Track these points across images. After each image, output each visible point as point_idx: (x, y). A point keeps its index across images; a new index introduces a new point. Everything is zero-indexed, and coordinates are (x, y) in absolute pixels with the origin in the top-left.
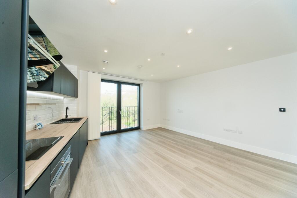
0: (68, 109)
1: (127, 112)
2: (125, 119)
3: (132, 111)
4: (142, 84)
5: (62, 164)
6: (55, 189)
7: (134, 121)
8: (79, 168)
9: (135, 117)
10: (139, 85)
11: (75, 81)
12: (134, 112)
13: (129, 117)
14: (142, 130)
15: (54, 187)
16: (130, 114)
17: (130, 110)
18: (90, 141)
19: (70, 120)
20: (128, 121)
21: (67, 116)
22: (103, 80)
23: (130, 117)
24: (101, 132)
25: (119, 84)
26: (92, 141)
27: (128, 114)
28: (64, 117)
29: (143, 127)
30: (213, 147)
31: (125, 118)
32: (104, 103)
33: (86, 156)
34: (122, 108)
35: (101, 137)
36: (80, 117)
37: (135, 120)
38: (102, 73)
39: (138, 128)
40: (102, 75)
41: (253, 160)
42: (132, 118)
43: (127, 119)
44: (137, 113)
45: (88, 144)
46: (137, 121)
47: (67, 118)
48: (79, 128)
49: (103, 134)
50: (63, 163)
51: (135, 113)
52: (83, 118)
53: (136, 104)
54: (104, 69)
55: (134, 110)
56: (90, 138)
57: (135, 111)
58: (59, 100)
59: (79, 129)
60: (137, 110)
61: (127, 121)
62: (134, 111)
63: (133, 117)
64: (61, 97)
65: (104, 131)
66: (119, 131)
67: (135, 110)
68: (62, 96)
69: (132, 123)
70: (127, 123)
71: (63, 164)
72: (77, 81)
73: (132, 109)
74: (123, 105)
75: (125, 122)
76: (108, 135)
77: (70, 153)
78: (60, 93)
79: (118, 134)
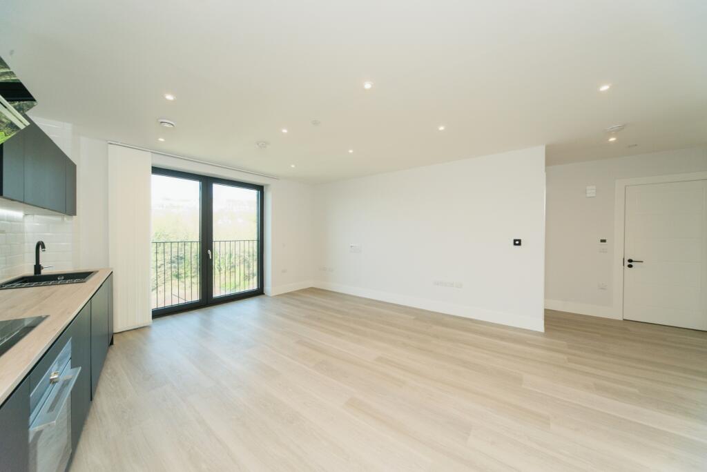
0: (43, 247)
1: (227, 256)
2: (223, 276)
3: (242, 254)
4: (267, 185)
5: (53, 379)
6: (39, 434)
7: (247, 278)
8: (91, 399)
9: (251, 269)
10: (260, 188)
11: (66, 169)
12: (247, 257)
13: (233, 270)
14: (267, 296)
15: (37, 430)
16: (237, 262)
17: (237, 249)
18: (118, 335)
19: (53, 279)
20: (233, 280)
21: (38, 268)
22: (156, 170)
23: (237, 268)
24: (154, 307)
25: (207, 182)
26: (126, 334)
27: (232, 260)
28: (30, 272)
29: (268, 288)
30: (413, 317)
31: (223, 271)
32: (156, 233)
33: (109, 371)
34: (216, 246)
35: (153, 322)
36: (82, 268)
37: (252, 276)
38: (156, 152)
39: (259, 292)
40: (154, 155)
41: (475, 332)
42: (241, 270)
43: (228, 273)
44: (256, 257)
45: (115, 342)
46: (256, 278)
47: (40, 273)
48: (90, 296)
49: (158, 314)
50: (56, 376)
51: (251, 258)
52: (97, 271)
53: (254, 235)
54: (162, 140)
55: (247, 250)
56: (120, 325)
57: (251, 254)
58: (11, 220)
59: (91, 298)
60: (256, 250)
61: (228, 279)
62: (247, 254)
63: (246, 269)
64: (17, 214)
65: (161, 305)
66: (207, 300)
67: (251, 250)
68: (17, 209)
69: (242, 283)
70: (228, 284)
71: (55, 380)
72: (74, 166)
73: (242, 249)
74: (216, 236)
75: (223, 283)
76: (175, 315)
77: (70, 357)
78: (23, 202)
79: (203, 309)
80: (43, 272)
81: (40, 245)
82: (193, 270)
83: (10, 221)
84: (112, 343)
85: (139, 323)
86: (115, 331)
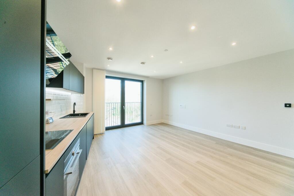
0: (75, 105)
2: (128, 115)
4: (144, 80)
8: (86, 159)
10: (142, 82)
11: (82, 78)
13: (132, 113)
14: (145, 125)
19: (78, 115)
21: (74, 111)
22: (107, 77)
24: (106, 126)
25: (123, 80)
26: (98, 135)
27: (132, 109)
28: (72, 113)
29: (145, 122)
30: (215, 142)
31: (128, 113)
33: (92, 149)
34: (126, 105)
35: (106, 132)
38: (107, 70)
39: (141, 123)
42: (135, 113)
43: (130, 115)
44: (140, 108)
46: (140, 116)
49: (108, 129)
52: (90, 113)
53: (140, 100)
54: (108, 66)
56: (96, 132)
59: (87, 123)
60: (140, 106)
61: (130, 117)
62: (137, 107)
63: (137, 113)
65: (108, 126)
66: (123, 125)
69: (135, 118)
70: (130, 119)
73: (135, 105)
77: (79, 145)
78: (69, 90)
79: (122, 128)
80: (76, 113)
81: (75, 104)
82: (119, 113)
83: (68, 96)
84: (93, 138)
85: (101, 132)
86: (95, 134)
